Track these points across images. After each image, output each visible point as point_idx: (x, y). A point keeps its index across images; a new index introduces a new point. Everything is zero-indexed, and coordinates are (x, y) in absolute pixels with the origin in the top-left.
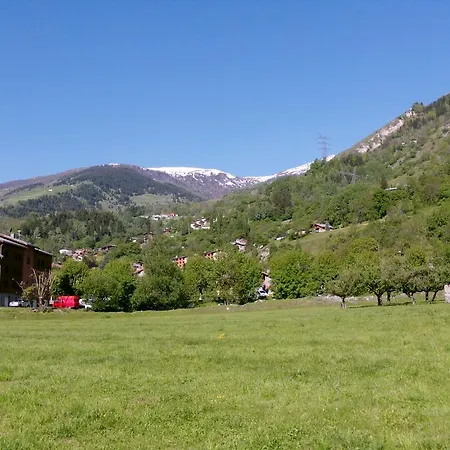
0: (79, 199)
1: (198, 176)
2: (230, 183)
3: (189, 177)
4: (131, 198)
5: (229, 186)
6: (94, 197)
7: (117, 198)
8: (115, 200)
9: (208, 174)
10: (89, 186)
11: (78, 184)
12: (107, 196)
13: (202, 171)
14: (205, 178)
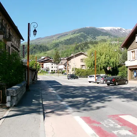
0: (81, 38)
1: (114, 29)
2: (124, 31)
3: (111, 30)
4: (96, 37)
5: (124, 32)
6: (85, 38)
7: (92, 37)
8: (91, 38)
9: (117, 29)
10: (83, 34)
11: (79, 34)
12: (89, 37)
13: (115, 28)
14: (116, 30)
